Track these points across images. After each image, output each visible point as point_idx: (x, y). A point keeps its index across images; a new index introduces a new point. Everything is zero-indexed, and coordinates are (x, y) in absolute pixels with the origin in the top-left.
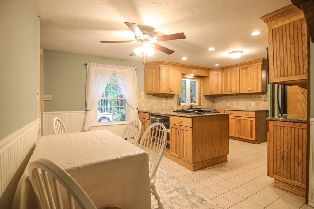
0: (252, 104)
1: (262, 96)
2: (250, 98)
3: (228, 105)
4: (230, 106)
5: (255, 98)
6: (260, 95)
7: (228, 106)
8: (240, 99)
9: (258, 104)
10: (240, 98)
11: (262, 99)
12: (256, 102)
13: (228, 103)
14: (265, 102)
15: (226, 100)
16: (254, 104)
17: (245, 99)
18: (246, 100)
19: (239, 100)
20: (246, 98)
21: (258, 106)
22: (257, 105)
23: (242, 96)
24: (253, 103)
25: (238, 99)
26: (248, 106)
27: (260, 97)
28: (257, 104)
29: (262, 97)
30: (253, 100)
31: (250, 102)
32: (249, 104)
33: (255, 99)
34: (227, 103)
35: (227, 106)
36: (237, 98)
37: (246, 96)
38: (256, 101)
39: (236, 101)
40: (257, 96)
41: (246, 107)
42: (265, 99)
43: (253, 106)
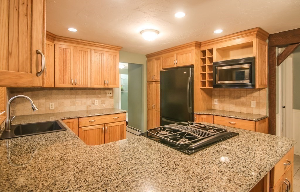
0: (95, 103)
1: (107, 91)
2: (93, 94)
3: (53, 106)
4: (56, 108)
5: (100, 94)
6: (106, 91)
7: (53, 108)
8: (77, 96)
9: (103, 102)
10: (78, 94)
11: (108, 95)
12: (100, 100)
13: (53, 104)
14: (111, 99)
15: (49, 98)
16: (98, 103)
17: (85, 96)
18: (87, 98)
19: (76, 98)
20: (87, 94)
21: (103, 105)
22: (101, 104)
23: (80, 92)
24: (97, 100)
25: (73, 96)
26: (90, 106)
27: (106, 94)
28: (101, 102)
29: (107, 93)
30: (98, 97)
31: (93, 99)
32: (92, 102)
33: (99, 96)
34: (51, 104)
35: (51, 108)
36: (71, 94)
37: (87, 91)
38: (100, 97)
39: (71, 98)
40: (102, 91)
41: (87, 107)
42: (111, 95)
43: (97, 104)
